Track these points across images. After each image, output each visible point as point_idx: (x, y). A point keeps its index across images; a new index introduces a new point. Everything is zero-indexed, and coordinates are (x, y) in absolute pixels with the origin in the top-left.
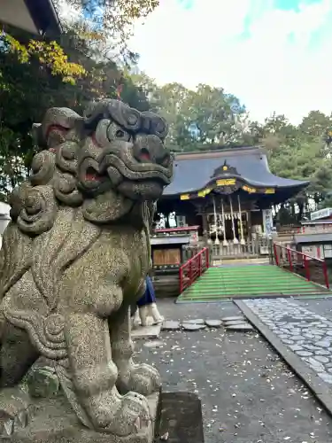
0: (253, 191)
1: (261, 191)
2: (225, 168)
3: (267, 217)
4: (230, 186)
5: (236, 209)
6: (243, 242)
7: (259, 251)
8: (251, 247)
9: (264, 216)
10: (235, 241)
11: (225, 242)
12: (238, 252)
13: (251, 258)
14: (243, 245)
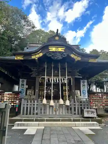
0: (79, 59)
1: (86, 59)
2: (57, 38)
3: (83, 85)
4: (60, 52)
5: (63, 75)
6: (68, 103)
7: (82, 112)
8: (75, 108)
9: (82, 84)
10: (61, 101)
11: (52, 103)
12: (63, 112)
13: (74, 121)
14: (67, 106)
